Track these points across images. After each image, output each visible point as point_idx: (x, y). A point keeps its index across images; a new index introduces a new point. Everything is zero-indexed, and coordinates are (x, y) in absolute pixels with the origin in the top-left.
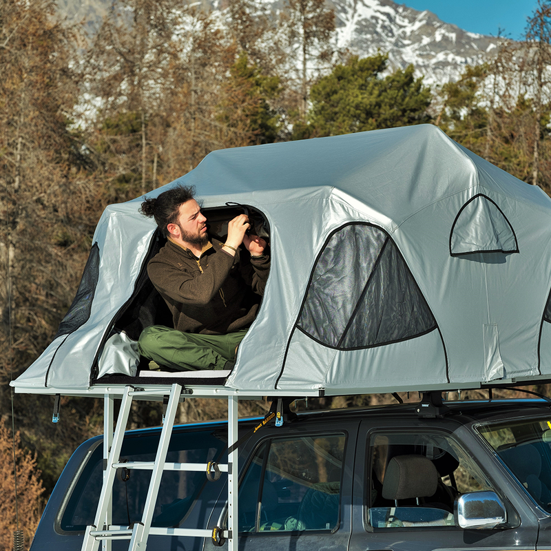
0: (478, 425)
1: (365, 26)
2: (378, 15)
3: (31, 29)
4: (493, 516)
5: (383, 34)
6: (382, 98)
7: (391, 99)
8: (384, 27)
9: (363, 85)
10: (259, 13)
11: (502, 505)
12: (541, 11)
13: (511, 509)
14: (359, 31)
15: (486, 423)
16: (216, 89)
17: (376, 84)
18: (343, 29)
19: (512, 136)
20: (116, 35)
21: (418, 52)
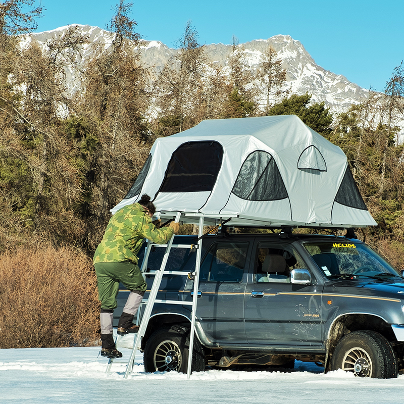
0: (304, 242)
1: (307, 81)
2: (315, 75)
3: (127, 67)
4: (306, 280)
5: (317, 86)
6: (306, 117)
7: (312, 118)
8: (317, 82)
9: (297, 110)
10: (250, 69)
11: (310, 275)
12: (394, 79)
13: (314, 277)
14: (304, 83)
15: (307, 242)
16: (220, 106)
17: (304, 110)
18: (295, 81)
19: (373, 143)
20: (170, 74)
21: (335, 97)
